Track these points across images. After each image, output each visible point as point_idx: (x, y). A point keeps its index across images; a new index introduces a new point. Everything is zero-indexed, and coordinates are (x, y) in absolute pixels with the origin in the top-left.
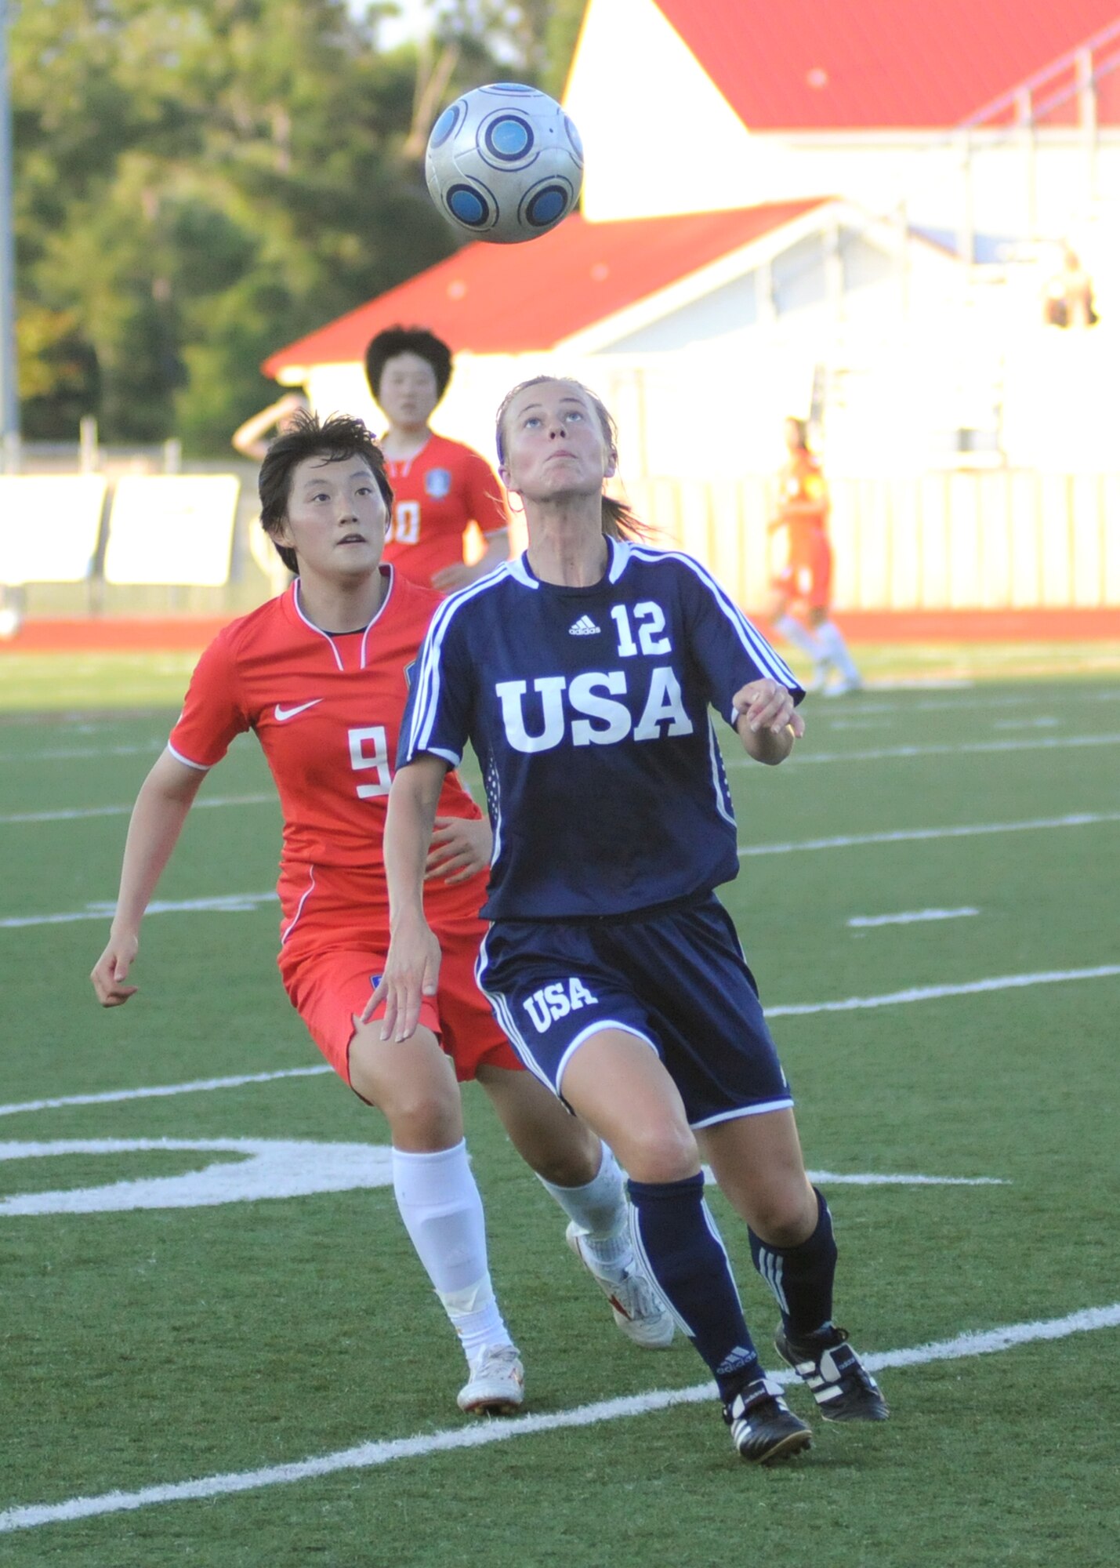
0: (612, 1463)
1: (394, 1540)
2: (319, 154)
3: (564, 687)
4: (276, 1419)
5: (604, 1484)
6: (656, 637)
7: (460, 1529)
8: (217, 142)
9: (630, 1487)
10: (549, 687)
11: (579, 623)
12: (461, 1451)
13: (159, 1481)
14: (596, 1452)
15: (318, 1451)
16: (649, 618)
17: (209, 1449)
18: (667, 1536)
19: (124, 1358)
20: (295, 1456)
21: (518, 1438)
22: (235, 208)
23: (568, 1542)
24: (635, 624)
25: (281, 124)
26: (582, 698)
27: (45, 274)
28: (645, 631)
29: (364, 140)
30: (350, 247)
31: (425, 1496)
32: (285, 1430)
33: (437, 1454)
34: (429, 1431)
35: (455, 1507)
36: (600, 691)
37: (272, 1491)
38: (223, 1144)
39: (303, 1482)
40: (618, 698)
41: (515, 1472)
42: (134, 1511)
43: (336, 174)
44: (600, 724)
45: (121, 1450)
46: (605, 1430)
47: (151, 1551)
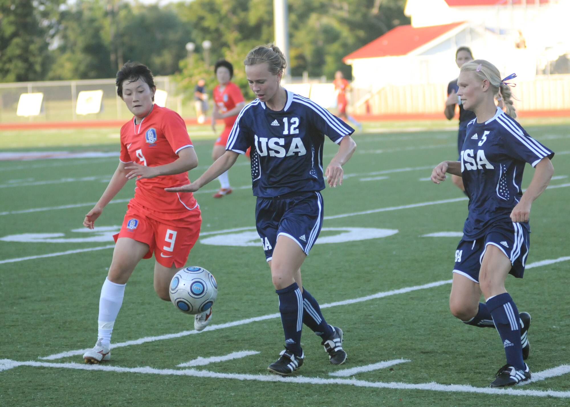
0: (433, 296)
1: (387, 313)
2: (354, 13)
3: (267, 141)
4: (359, 288)
5: (432, 301)
6: (295, 129)
7: (401, 311)
8: (332, 11)
9: (437, 302)
10: (264, 140)
11: (274, 121)
12: (400, 295)
13: (335, 301)
14: (429, 294)
15: (368, 294)
16: (295, 123)
17: (345, 294)
18: (446, 312)
19: (326, 275)
20: (364, 295)
21: (413, 291)
22: (336, 25)
23: (425, 314)
24: (290, 124)
25: (346, 6)
26: (272, 145)
27: (295, 41)
28: (293, 127)
29: (364, 10)
30: (361, 33)
31: (393, 304)
32: (362, 290)
33: (395, 295)
34: (393, 290)
35: (399, 306)
36: (277, 143)
37: (360, 303)
38: (344, 229)
39: (366, 301)
40: (282, 146)
41: (412, 298)
42: (330, 308)
43: (358, 17)
44: (277, 152)
45: (326, 295)
46: (431, 289)
47: (334, 316)
